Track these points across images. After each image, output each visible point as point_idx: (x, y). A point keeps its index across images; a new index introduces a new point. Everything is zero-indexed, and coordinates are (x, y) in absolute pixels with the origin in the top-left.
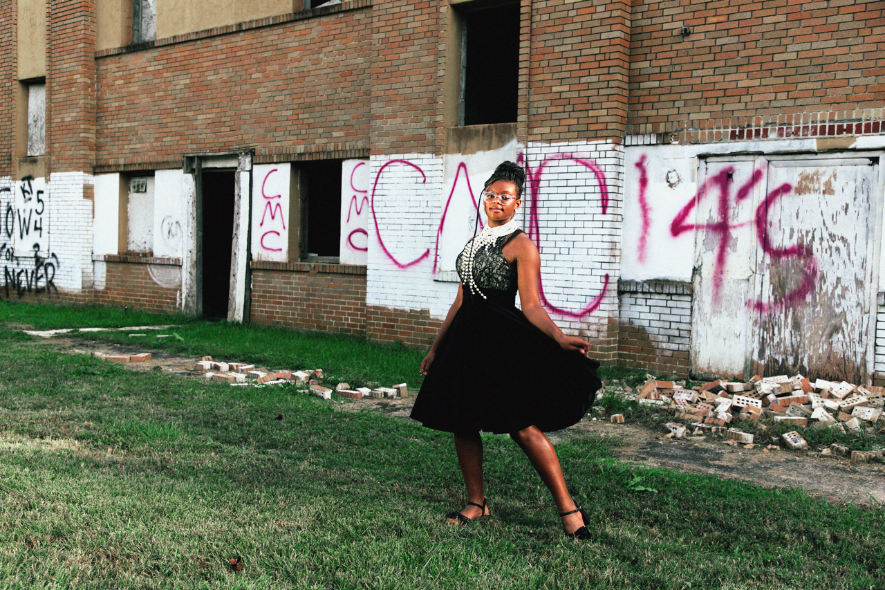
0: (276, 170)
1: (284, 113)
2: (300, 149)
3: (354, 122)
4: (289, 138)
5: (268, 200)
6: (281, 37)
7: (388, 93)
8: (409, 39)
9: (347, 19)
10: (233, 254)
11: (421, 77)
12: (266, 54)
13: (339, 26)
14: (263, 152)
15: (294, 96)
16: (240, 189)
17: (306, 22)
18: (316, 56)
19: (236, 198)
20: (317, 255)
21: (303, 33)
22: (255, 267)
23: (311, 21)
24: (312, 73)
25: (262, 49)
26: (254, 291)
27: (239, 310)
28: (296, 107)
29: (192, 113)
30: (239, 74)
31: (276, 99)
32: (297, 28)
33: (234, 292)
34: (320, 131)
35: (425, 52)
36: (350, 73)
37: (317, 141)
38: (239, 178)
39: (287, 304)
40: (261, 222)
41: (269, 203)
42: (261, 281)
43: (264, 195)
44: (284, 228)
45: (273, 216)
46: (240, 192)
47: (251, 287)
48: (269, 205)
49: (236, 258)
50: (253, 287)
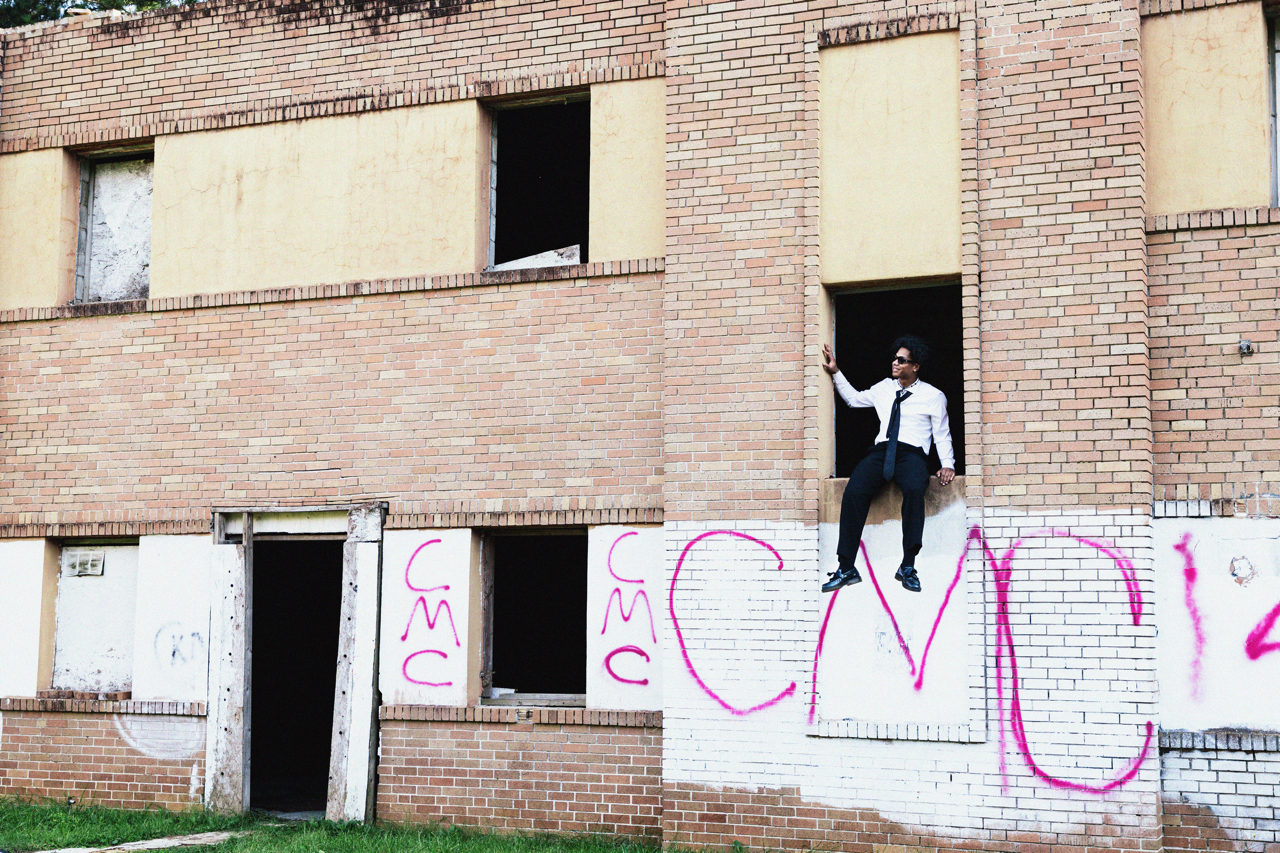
0: (439, 541)
1: (455, 441)
2: (495, 504)
3: (615, 462)
4: (466, 485)
5: (419, 594)
6: (450, 311)
7: (701, 418)
8: (738, 334)
9: (594, 290)
10: (338, 692)
11: (768, 396)
12: (414, 339)
13: (579, 300)
14: (407, 508)
15: (478, 414)
16: (355, 573)
17: (506, 289)
18: (527, 348)
19: (346, 590)
20: (512, 691)
21: (496, 306)
22: (389, 715)
23: (515, 288)
24: (517, 376)
25: (405, 330)
26: (385, 761)
27: (355, 798)
28: (483, 432)
29: (236, 434)
30: (349, 369)
31: (437, 416)
32: (483, 299)
33: (344, 765)
34: (539, 474)
35: (776, 356)
36: (600, 380)
37: (532, 493)
38: (352, 555)
39: (464, 783)
40: (403, 634)
41: (422, 599)
42: (400, 743)
43: (409, 586)
44: (458, 644)
45: (431, 622)
46: (355, 579)
47: (379, 753)
48: (421, 604)
49: (345, 700)
50: (383, 754)
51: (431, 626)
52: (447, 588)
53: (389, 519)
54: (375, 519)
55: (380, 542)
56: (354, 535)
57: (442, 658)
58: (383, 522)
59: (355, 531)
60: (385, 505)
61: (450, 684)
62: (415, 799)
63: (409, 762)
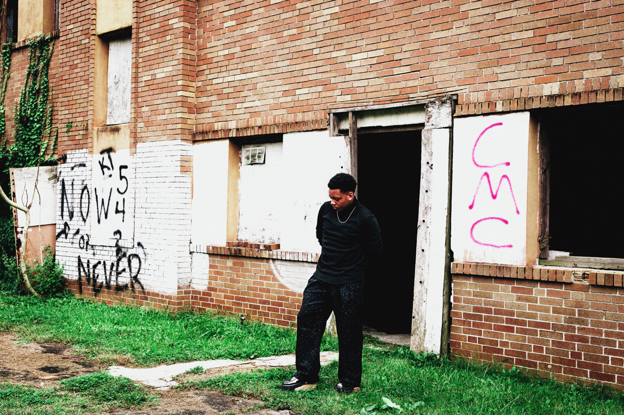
0: (500, 124)
1: (515, 36)
2: (552, 88)
4: (526, 73)
5: (484, 171)
10: (418, 250)
14: (473, 98)
16: (431, 155)
19: (424, 168)
20: (567, 254)
22: (458, 271)
26: (457, 307)
27: (432, 335)
33: (423, 308)
38: (427, 140)
39: (525, 331)
40: (471, 204)
41: (486, 174)
42: (469, 293)
43: (475, 163)
44: (518, 212)
45: (494, 194)
46: (431, 159)
47: (452, 300)
48: (485, 177)
49: (424, 257)
50: (455, 301)
51: (494, 197)
52: (508, 164)
53: (458, 108)
54: (447, 109)
55: (451, 128)
56: (430, 124)
57: (504, 223)
58: (453, 112)
59: (431, 120)
60: (455, 97)
61: (510, 246)
62: (481, 341)
63: (475, 309)
